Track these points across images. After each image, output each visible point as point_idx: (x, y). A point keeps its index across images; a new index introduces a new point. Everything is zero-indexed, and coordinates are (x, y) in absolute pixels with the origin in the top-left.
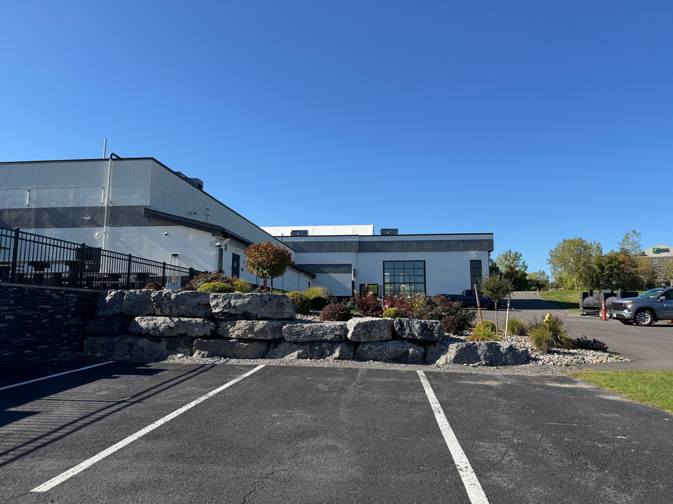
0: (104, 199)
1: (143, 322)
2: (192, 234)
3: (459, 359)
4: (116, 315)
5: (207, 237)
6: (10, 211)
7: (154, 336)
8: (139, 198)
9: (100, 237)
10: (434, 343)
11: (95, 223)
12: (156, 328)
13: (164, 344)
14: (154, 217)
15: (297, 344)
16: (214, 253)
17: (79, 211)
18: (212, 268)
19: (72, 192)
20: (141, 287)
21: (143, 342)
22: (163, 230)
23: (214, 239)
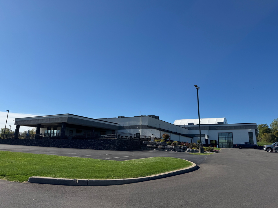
0: (140, 124)
1: (148, 145)
2: (156, 130)
3: (188, 152)
4: (145, 144)
5: (158, 131)
6: (125, 126)
7: (149, 147)
8: (146, 124)
9: (140, 131)
10: (185, 149)
11: (139, 128)
12: (149, 146)
13: (150, 148)
14: (149, 127)
15: (167, 149)
16: (159, 134)
17: (136, 126)
18: (159, 137)
19: (135, 122)
20: (147, 141)
21: (148, 148)
22: (151, 130)
23: (159, 131)
